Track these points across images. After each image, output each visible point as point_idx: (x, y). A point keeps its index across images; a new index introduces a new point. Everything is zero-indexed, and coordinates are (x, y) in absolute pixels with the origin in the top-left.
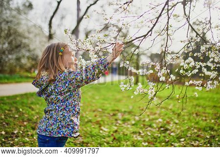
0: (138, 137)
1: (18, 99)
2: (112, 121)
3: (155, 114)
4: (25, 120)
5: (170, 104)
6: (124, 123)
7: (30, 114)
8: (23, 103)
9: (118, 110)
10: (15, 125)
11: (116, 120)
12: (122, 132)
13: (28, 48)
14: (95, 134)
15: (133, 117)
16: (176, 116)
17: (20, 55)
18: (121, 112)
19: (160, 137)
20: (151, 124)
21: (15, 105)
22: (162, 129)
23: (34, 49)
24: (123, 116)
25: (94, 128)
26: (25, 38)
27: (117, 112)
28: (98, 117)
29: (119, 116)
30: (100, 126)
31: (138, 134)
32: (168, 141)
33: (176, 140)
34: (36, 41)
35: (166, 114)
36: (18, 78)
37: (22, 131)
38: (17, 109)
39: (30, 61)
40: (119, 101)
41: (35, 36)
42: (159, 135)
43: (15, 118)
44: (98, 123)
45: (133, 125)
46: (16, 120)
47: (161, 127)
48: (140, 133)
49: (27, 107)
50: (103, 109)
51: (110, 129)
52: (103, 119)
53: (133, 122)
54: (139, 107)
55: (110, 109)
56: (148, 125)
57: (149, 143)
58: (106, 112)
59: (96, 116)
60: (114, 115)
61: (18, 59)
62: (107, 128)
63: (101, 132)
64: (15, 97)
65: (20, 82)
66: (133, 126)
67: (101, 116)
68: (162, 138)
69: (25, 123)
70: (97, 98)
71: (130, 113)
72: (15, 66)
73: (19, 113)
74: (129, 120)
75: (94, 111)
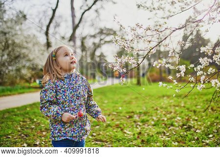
0: (164, 137)
1: (28, 109)
2: (131, 123)
3: (171, 112)
4: (43, 130)
5: (181, 102)
6: (144, 125)
7: (46, 123)
8: (34, 113)
9: (133, 112)
10: (34, 136)
11: (135, 122)
12: (146, 134)
13: (27, 58)
14: (121, 138)
15: (150, 117)
16: (192, 113)
17: (20, 66)
18: (137, 114)
19: (187, 135)
20: (172, 123)
21: (27, 115)
22: (185, 127)
23: (34, 59)
24: (139, 117)
25: (117, 132)
26: (24, 48)
27: (132, 114)
28: (115, 120)
29: (136, 118)
30: (122, 130)
31: (163, 134)
32: (198, 138)
33: (205, 137)
34: (34, 51)
35: (182, 112)
36: (21, 89)
37: (44, 142)
38: (31, 120)
39: (30, 70)
40: (130, 103)
41: (34, 45)
42: (185, 133)
43: (32, 129)
44: (117, 126)
45: (154, 125)
46: (34, 130)
47: (183, 125)
48: (164, 133)
49: (40, 116)
50: (117, 113)
51: (133, 131)
52: (122, 122)
53: (153, 123)
54: (153, 107)
55: (125, 111)
56: (169, 124)
57: (178, 142)
58: (121, 115)
59: (113, 120)
60: (130, 117)
61: (18, 70)
62: (130, 131)
63: (126, 135)
64: (25, 107)
65: (23, 93)
66: (155, 127)
67: (118, 120)
68: (190, 136)
69: (44, 133)
70: (106, 102)
71: (145, 113)
72: (16, 77)
73: (34, 124)
74: (148, 121)
75: (109, 115)
